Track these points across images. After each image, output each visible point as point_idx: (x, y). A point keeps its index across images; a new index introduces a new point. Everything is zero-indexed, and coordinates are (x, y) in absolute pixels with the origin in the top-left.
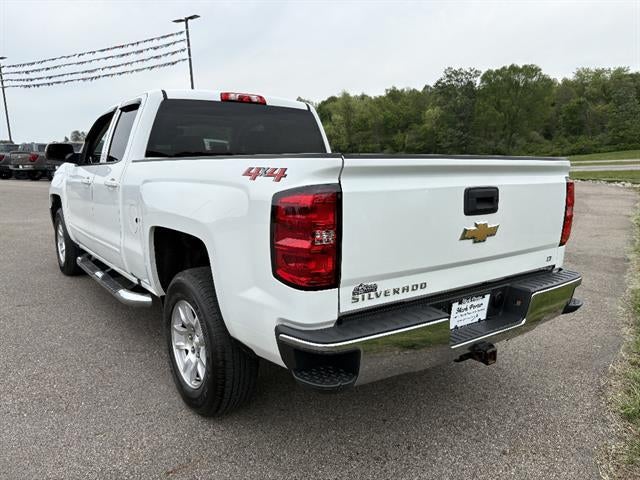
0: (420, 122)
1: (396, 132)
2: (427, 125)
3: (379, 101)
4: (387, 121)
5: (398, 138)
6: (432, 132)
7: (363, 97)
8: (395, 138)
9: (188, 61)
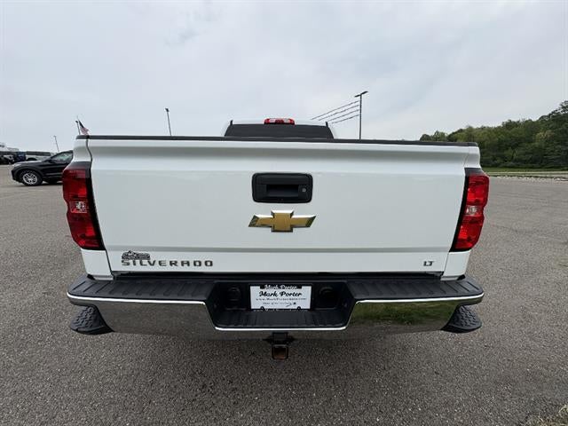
0: (530, 142)
1: (507, 149)
2: (537, 144)
3: (497, 130)
4: (500, 142)
5: (508, 153)
6: (540, 148)
7: (483, 128)
8: (506, 153)
9: (359, 117)
